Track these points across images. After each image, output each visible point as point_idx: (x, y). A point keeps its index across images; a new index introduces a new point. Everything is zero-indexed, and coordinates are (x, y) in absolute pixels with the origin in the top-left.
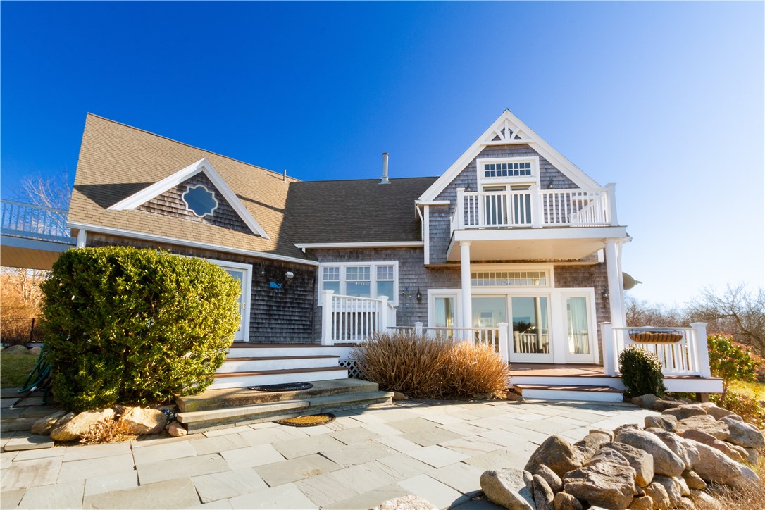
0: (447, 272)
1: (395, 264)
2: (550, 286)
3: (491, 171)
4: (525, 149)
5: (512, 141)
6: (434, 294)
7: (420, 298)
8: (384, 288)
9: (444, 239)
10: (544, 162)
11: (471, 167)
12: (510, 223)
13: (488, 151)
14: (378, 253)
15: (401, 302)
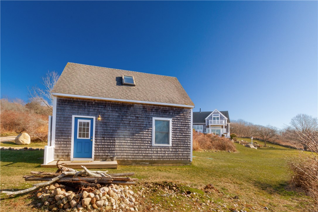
0: (208, 126)
1: (202, 126)
2: (221, 128)
3: (214, 115)
4: (218, 113)
5: (216, 112)
6: (207, 129)
7: (205, 129)
8: (201, 128)
9: (208, 123)
10: (220, 114)
11: (212, 115)
12: (213, 123)
13: (214, 113)
14: (200, 124)
15: (203, 130)
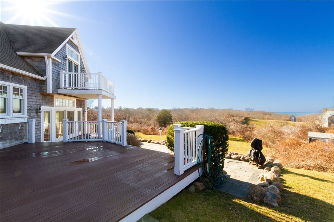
2: (75, 107)
3: (70, 53)
5: (76, 43)
6: (44, 109)
13: (69, 42)
15: (28, 113)
